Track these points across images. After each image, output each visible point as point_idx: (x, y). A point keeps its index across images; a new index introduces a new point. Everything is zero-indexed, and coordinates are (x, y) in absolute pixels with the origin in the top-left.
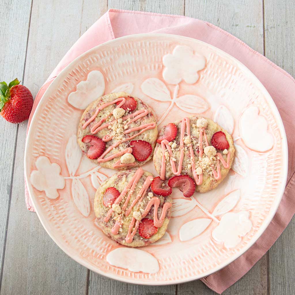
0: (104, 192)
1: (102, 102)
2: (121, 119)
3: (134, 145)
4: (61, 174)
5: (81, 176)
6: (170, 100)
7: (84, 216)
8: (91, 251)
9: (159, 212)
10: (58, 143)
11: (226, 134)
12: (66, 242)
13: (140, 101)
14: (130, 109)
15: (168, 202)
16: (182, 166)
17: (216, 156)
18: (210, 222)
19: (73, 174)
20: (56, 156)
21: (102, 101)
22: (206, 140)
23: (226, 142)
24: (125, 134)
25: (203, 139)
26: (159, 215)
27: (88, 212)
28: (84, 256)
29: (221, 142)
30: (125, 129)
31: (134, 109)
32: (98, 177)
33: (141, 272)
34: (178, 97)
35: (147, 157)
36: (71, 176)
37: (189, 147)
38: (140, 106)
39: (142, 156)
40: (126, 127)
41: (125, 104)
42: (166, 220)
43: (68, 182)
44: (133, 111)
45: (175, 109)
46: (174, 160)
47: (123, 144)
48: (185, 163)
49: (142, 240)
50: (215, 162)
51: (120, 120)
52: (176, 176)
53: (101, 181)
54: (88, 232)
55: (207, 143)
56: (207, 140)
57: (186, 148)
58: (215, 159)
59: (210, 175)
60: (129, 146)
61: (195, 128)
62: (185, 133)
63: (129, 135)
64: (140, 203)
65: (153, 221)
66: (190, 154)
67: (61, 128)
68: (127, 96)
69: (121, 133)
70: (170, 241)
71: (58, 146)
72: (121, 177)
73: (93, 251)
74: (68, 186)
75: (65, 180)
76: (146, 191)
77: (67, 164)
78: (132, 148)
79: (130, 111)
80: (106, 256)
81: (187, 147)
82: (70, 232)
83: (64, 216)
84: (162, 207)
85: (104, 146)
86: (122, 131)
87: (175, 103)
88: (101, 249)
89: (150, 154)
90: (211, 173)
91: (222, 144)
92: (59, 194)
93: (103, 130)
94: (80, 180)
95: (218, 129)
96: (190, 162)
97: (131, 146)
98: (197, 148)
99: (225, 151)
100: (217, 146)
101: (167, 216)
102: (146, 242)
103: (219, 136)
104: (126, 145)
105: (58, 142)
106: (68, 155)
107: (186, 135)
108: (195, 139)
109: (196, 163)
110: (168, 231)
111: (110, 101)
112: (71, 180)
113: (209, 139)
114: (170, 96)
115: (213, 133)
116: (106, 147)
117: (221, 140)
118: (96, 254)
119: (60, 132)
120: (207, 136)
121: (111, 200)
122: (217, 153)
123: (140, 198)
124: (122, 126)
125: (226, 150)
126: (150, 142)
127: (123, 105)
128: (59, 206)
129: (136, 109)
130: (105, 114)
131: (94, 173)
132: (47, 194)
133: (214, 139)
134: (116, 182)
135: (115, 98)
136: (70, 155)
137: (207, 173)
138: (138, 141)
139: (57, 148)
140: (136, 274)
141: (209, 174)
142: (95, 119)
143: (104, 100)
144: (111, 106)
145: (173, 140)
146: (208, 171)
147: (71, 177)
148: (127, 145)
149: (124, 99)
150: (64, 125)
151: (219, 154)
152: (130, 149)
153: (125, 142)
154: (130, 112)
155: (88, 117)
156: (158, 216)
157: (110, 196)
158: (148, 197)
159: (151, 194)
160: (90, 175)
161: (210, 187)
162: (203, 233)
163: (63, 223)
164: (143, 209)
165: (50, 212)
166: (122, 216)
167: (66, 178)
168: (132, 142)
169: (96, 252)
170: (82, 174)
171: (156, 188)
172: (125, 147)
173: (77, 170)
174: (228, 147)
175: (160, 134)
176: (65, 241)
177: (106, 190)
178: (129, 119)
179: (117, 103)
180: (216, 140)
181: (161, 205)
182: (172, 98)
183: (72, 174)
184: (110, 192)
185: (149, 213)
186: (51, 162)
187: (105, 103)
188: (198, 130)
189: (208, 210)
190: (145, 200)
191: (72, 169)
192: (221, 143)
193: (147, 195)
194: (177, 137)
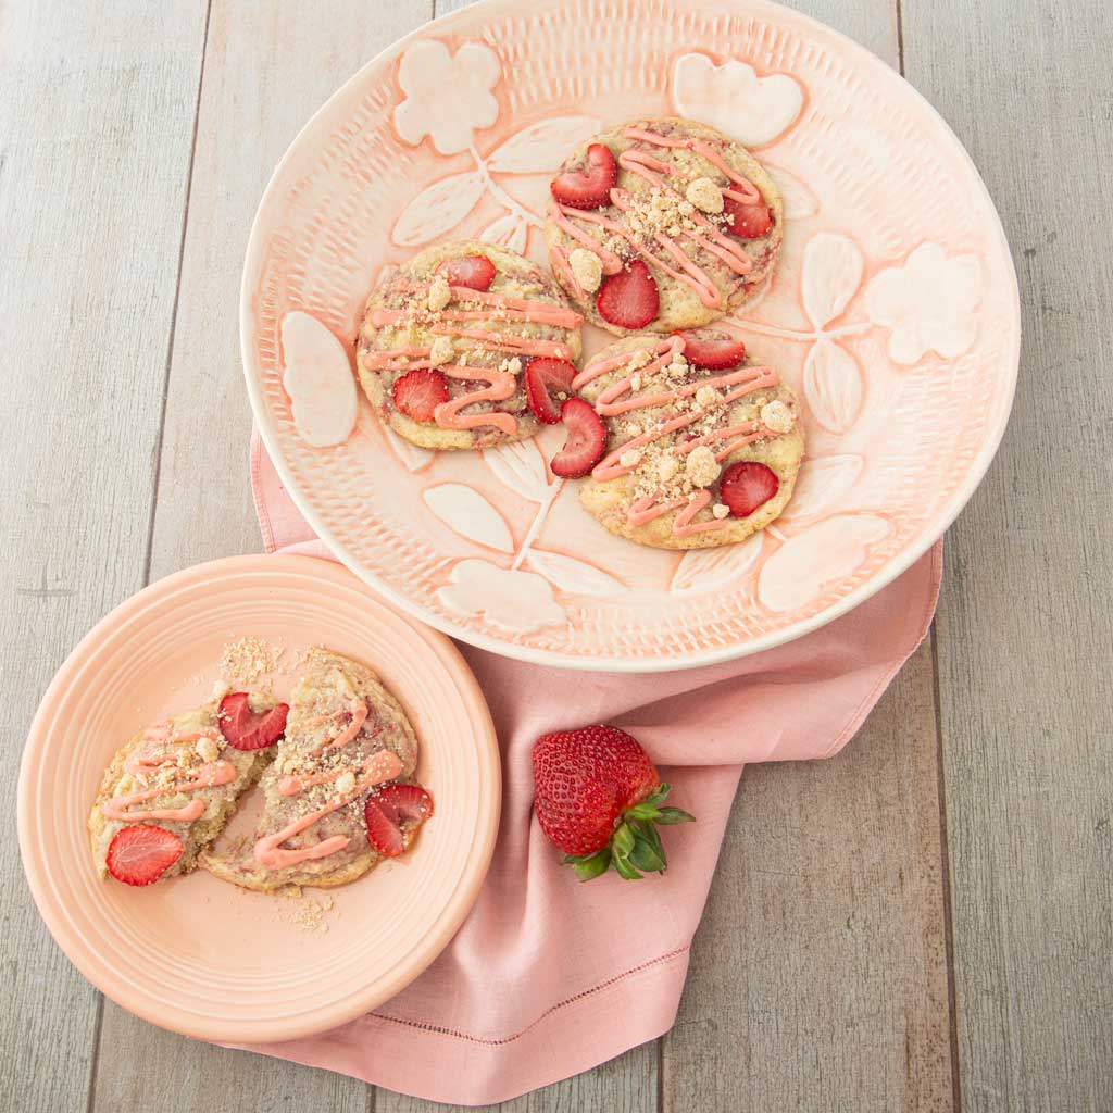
0: (472, 253)
1: (719, 147)
2: (691, 210)
3: (636, 272)
4: (477, 131)
5: (497, 192)
6: (818, 324)
7: (391, 234)
8: (299, 267)
9: (477, 405)
10: (554, 91)
11: (776, 497)
12: (294, 192)
13: (771, 244)
14: (732, 224)
15: (518, 422)
16: (629, 412)
17: (695, 488)
18: (506, 551)
19: (492, 168)
20: (518, 98)
21: (723, 145)
22: (731, 447)
23: (752, 505)
24: (654, 239)
25: (731, 437)
26: (470, 410)
27: (407, 240)
28: (276, 247)
29: (744, 489)
30: (669, 231)
31: (739, 235)
32: (513, 231)
33: (289, 401)
34: (836, 342)
35: (616, 323)
36: (486, 162)
37: (691, 411)
38: (758, 246)
39: (615, 307)
40: (674, 231)
41: (741, 205)
42: (466, 436)
43: (465, 160)
44: (734, 234)
45: (796, 350)
46: (635, 384)
47: (623, 243)
48: (638, 415)
49: (387, 395)
50: (677, 491)
51: (686, 208)
52: (592, 407)
53: (506, 242)
54: (351, 254)
55: (723, 451)
56: (735, 450)
57: (686, 403)
58: (685, 491)
59: (634, 494)
60: (626, 260)
61: (755, 407)
62: (728, 387)
63: (658, 249)
64: (479, 346)
65: (446, 401)
66: (673, 418)
67: (598, 81)
68: (770, 206)
69: (652, 226)
70: (413, 466)
71: (547, 91)
72: (534, 280)
73: (301, 274)
74: (453, 165)
75: (468, 151)
76: (520, 350)
77: (512, 141)
78: (624, 269)
79: (726, 224)
80: (301, 309)
81: (687, 405)
82: (326, 201)
83: (367, 176)
84: (497, 411)
85: (597, 203)
86: (658, 226)
87: (813, 341)
88: (315, 294)
89: (628, 326)
90: (639, 494)
91: (740, 494)
92: (420, 144)
93: (640, 179)
94: (486, 191)
95: (783, 471)
96: (647, 427)
97: (627, 265)
98: (697, 432)
99: (721, 510)
100: (729, 482)
101: (476, 431)
102: (385, 407)
103: (761, 479)
104: (624, 252)
105: (559, 89)
106: (536, 132)
107: (723, 391)
108: (724, 418)
109: (651, 444)
110: (438, 452)
111: (731, 167)
112: (474, 167)
113: (739, 457)
114: (828, 320)
115: (762, 461)
116: (597, 208)
117: (754, 489)
118: (298, 284)
119: (586, 82)
120: (748, 448)
121: (456, 275)
122: (705, 487)
123: (495, 344)
124: (674, 220)
125: (726, 509)
126: (666, 314)
127: (735, 202)
128: (387, 155)
129: (743, 241)
130: (687, 167)
131: (521, 217)
132: (400, 109)
133: (746, 470)
134: (514, 271)
135: (752, 176)
136: (539, 136)
137: (636, 485)
138: (649, 277)
139: (541, 92)
140: (280, 388)
141: (636, 488)
142: (663, 147)
143: (729, 151)
144: (718, 173)
145: (693, 362)
146: (641, 483)
147: (482, 165)
148: (627, 255)
149: (756, 196)
150: (611, 81)
151: (706, 496)
152: (616, 266)
153: (631, 246)
154: (725, 229)
155: (660, 131)
156: (465, 407)
157: (470, 270)
158: (505, 361)
159: (515, 365)
160: (508, 211)
161: (604, 511)
162: (467, 539)
163: (345, 176)
164: (467, 362)
165: (356, 129)
166: (426, 316)
167: (474, 152)
168: (640, 263)
169: (302, 283)
170: (504, 190)
171: (540, 372)
172: (618, 251)
173: (508, 175)
174: (738, 513)
175: (699, 332)
176: (295, 188)
177: (480, 257)
178: (700, 230)
179: (735, 186)
180: (745, 473)
181: (501, 406)
182: (826, 328)
183: (491, 162)
184: (478, 266)
185: (464, 383)
186: (494, 91)
187: (719, 154)
188: (754, 416)
189: (538, 537)
190: (493, 359)
191: (503, 158)
192: (741, 491)
193: (509, 356)
194: (708, 372)
